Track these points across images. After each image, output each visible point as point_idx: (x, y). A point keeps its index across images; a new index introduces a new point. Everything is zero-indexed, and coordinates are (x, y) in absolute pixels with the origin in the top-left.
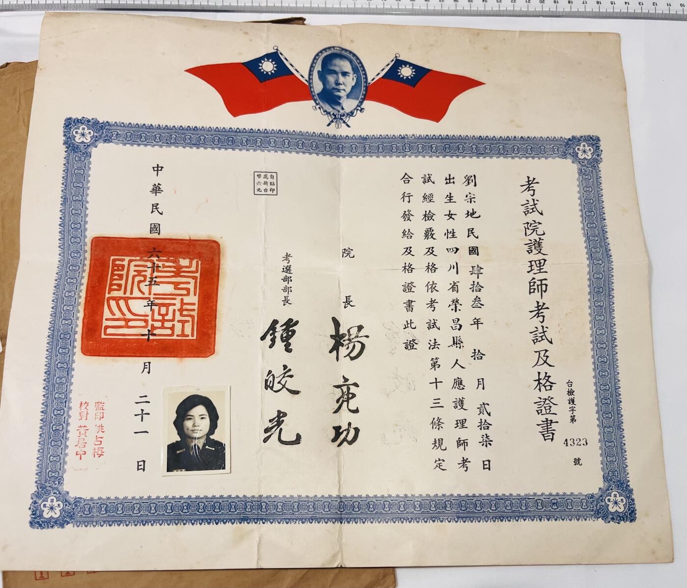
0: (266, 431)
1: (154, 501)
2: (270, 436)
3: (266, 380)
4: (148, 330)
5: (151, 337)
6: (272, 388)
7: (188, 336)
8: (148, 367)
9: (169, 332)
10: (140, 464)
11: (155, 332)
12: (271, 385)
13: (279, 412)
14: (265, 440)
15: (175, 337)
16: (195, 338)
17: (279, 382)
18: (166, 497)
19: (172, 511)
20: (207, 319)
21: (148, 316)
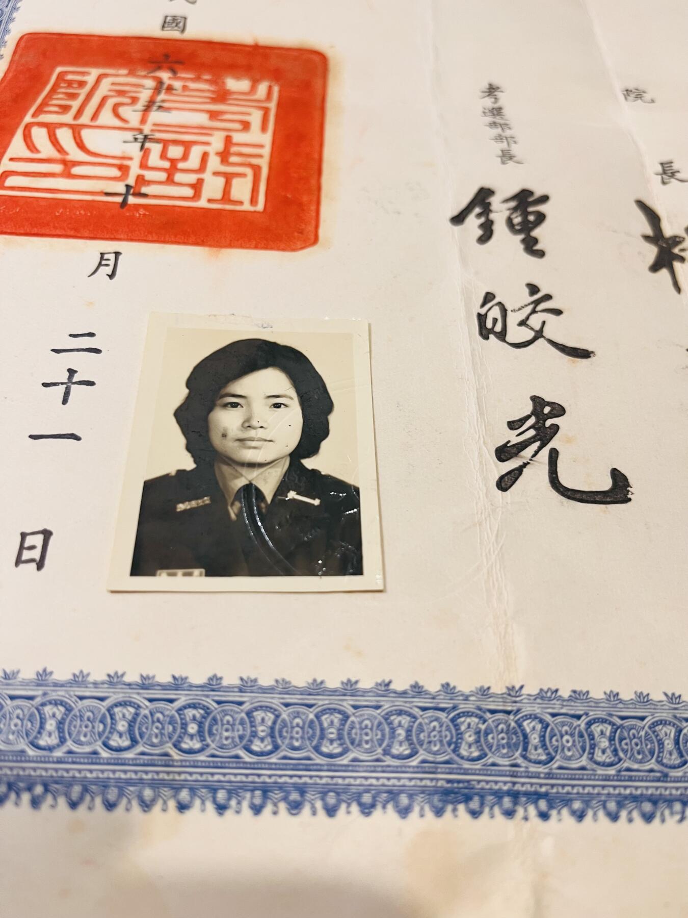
0: (504, 453)
2: (519, 471)
3: (479, 315)
4: (128, 187)
5: (132, 200)
6: (502, 336)
7: (241, 203)
8: (112, 263)
9: (189, 192)
10: (29, 541)
12: (498, 328)
13: (537, 401)
14: (505, 483)
15: (202, 203)
16: (260, 207)
17: (523, 323)
18: (114, 680)
21: (130, 159)
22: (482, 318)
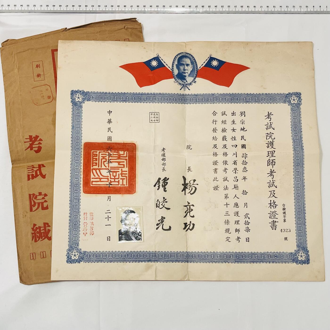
0: (157, 225)
1: (114, 253)
2: (159, 227)
3: (156, 203)
4: (109, 183)
5: (110, 186)
6: (159, 207)
7: (125, 185)
8: (110, 198)
9: (117, 183)
10: (108, 238)
11: (112, 183)
12: (158, 206)
13: (162, 217)
14: (157, 229)
15: (120, 186)
16: (127, 186)
17: (162, 205)
18: (119, 252)
19: (121, 257)
20: (132, 178)
21: (108, 177)
22: (157, 204)
